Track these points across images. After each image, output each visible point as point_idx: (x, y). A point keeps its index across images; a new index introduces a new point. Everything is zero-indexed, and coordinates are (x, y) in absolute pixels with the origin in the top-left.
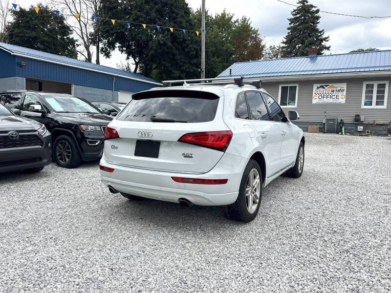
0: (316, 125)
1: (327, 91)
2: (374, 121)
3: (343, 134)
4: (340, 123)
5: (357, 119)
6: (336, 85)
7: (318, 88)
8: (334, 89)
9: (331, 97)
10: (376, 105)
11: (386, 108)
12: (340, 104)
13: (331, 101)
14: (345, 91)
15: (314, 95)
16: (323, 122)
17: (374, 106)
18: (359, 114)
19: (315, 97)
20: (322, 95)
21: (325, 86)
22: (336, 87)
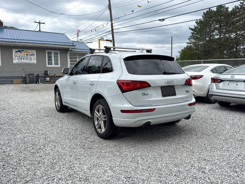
0: (18, 78)
1: (23, 55)
2: (55, 74)
3: (40, 83)
4: (37, 77)
5: (46, 74)
6: (29, 51)
7: (16, 52)
8: (28, 54)
9: (27, 59)
10: (55, 65)
11: (60, 67)
12: (33, 64)
13: (27, 61)
14: (35, 55)
15: (14, 57)
16: (24, 76)
17: (53, 66)
18: (47, 70)
19: (15, 59)
20: (20, 57)
21: (22, 51)
22: (29, 53)
